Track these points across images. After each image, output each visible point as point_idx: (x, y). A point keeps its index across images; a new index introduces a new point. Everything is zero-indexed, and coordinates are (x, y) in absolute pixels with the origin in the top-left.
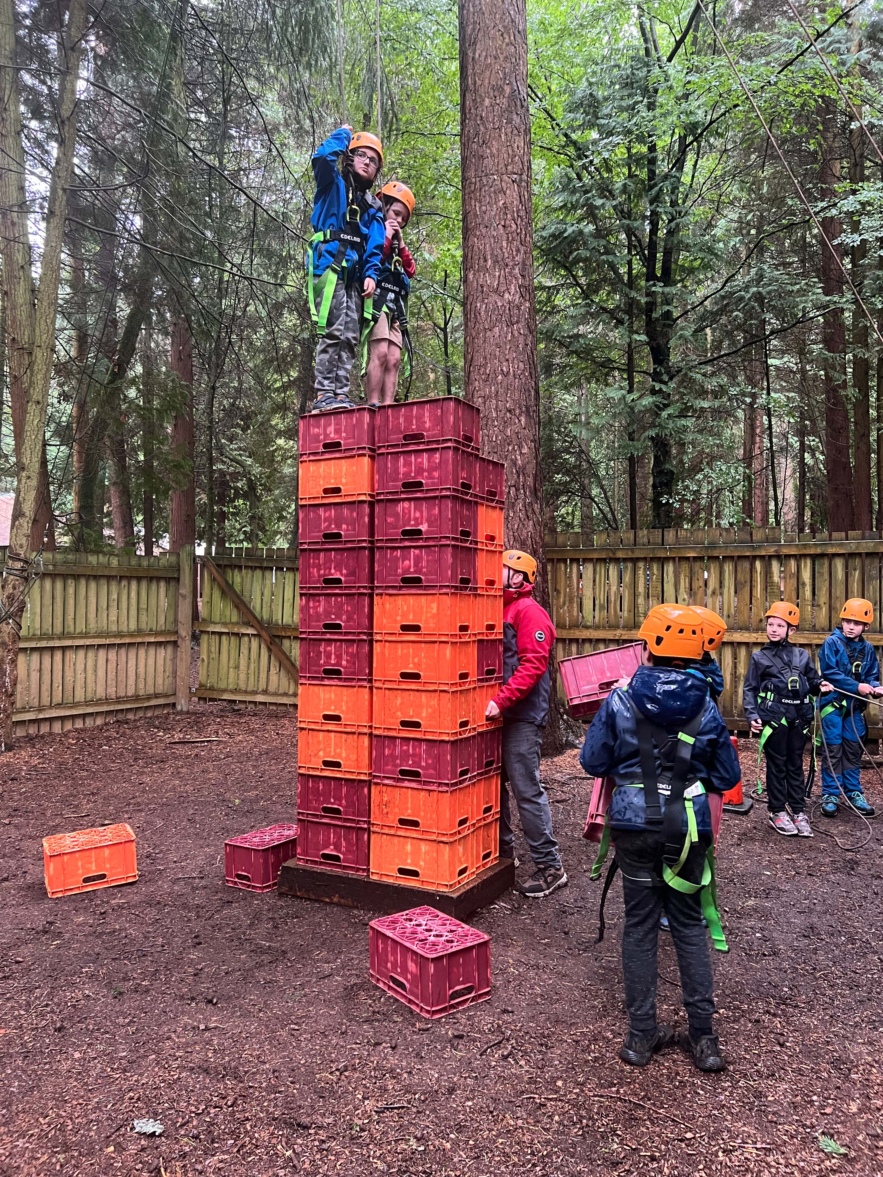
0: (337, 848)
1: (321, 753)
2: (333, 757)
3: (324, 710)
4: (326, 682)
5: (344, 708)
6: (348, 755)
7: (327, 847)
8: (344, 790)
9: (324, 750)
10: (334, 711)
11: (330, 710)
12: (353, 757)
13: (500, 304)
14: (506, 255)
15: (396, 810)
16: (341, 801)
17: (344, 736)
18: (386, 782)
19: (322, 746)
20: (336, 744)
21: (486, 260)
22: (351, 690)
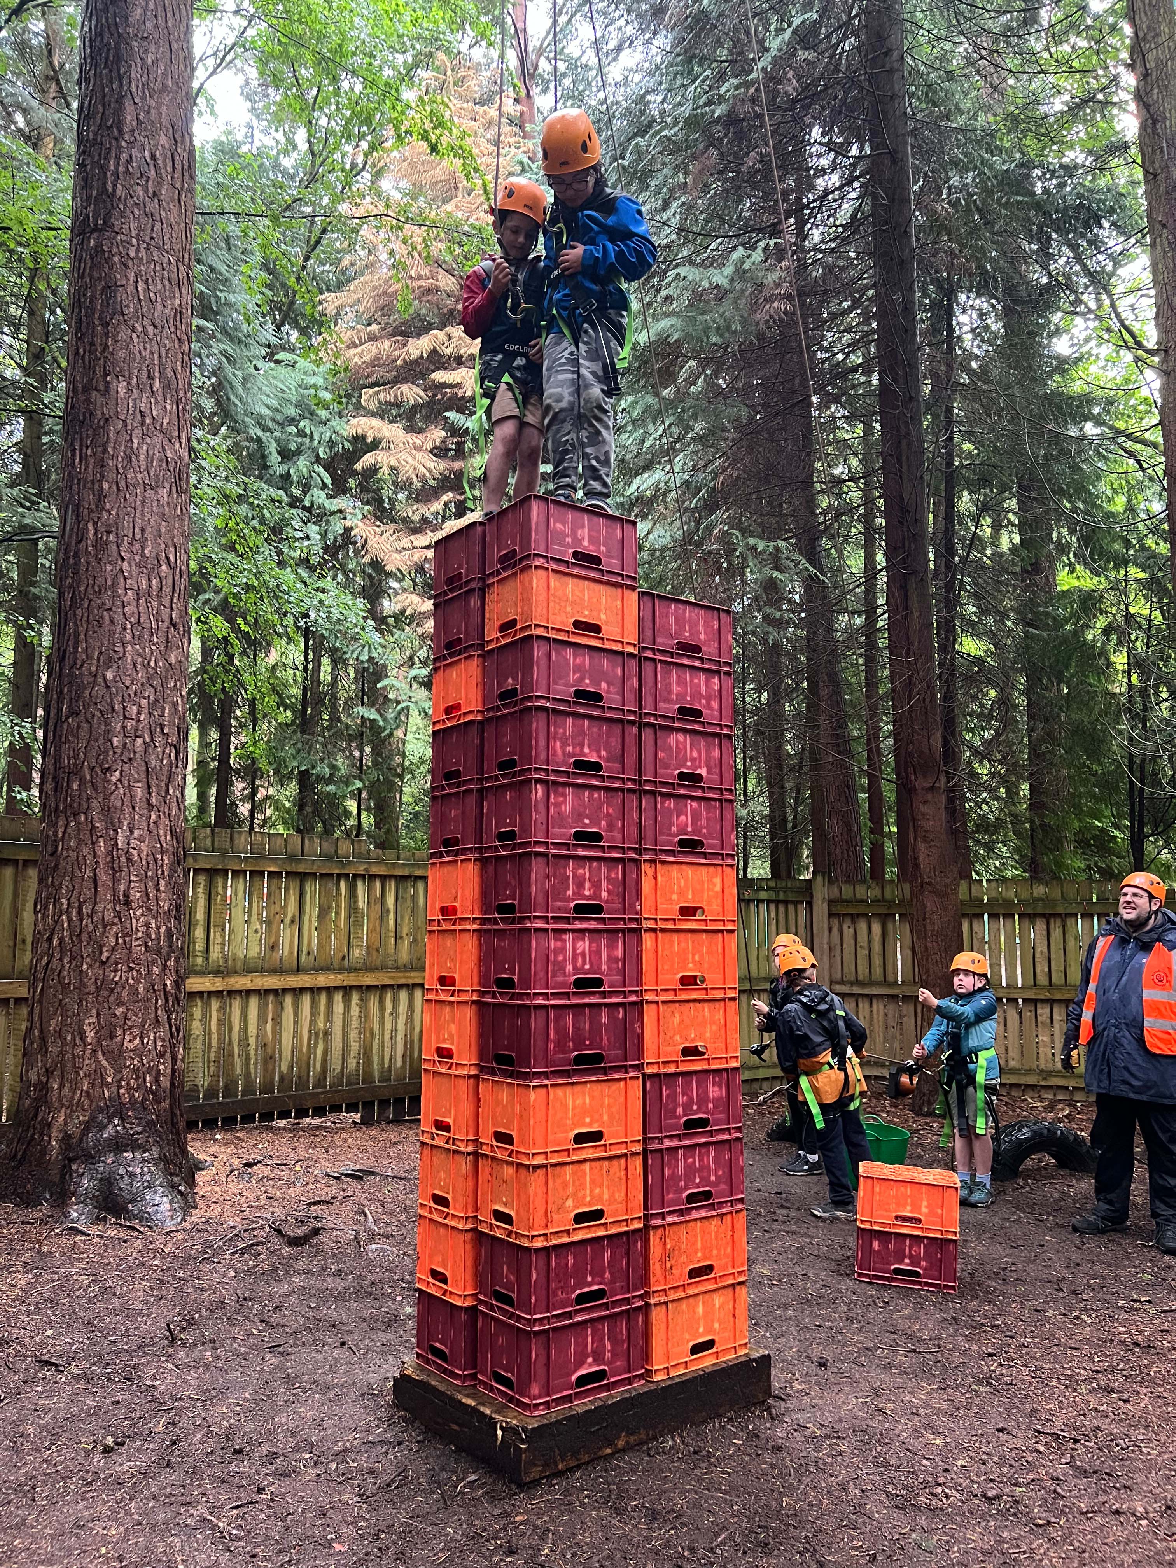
0: (598, 1358)
1: (570, 1203)
2: (590, 1204)
3: (575, 1126)
4: (576, 1079)
5: (605, 1118)
6: (612, 1195)
7: (580, 1363)
8: (608, 1254)
9: (574, 1195)
10: (590, 1125)
11: (584, 1125)
12: (620, 1196)
15: (683, 1259)
16: (602, 1275)
17: (606, 1164)
18: (670, 1219)
19: (570, 1190)
20: (593, 1181)
22: (615, 1086)
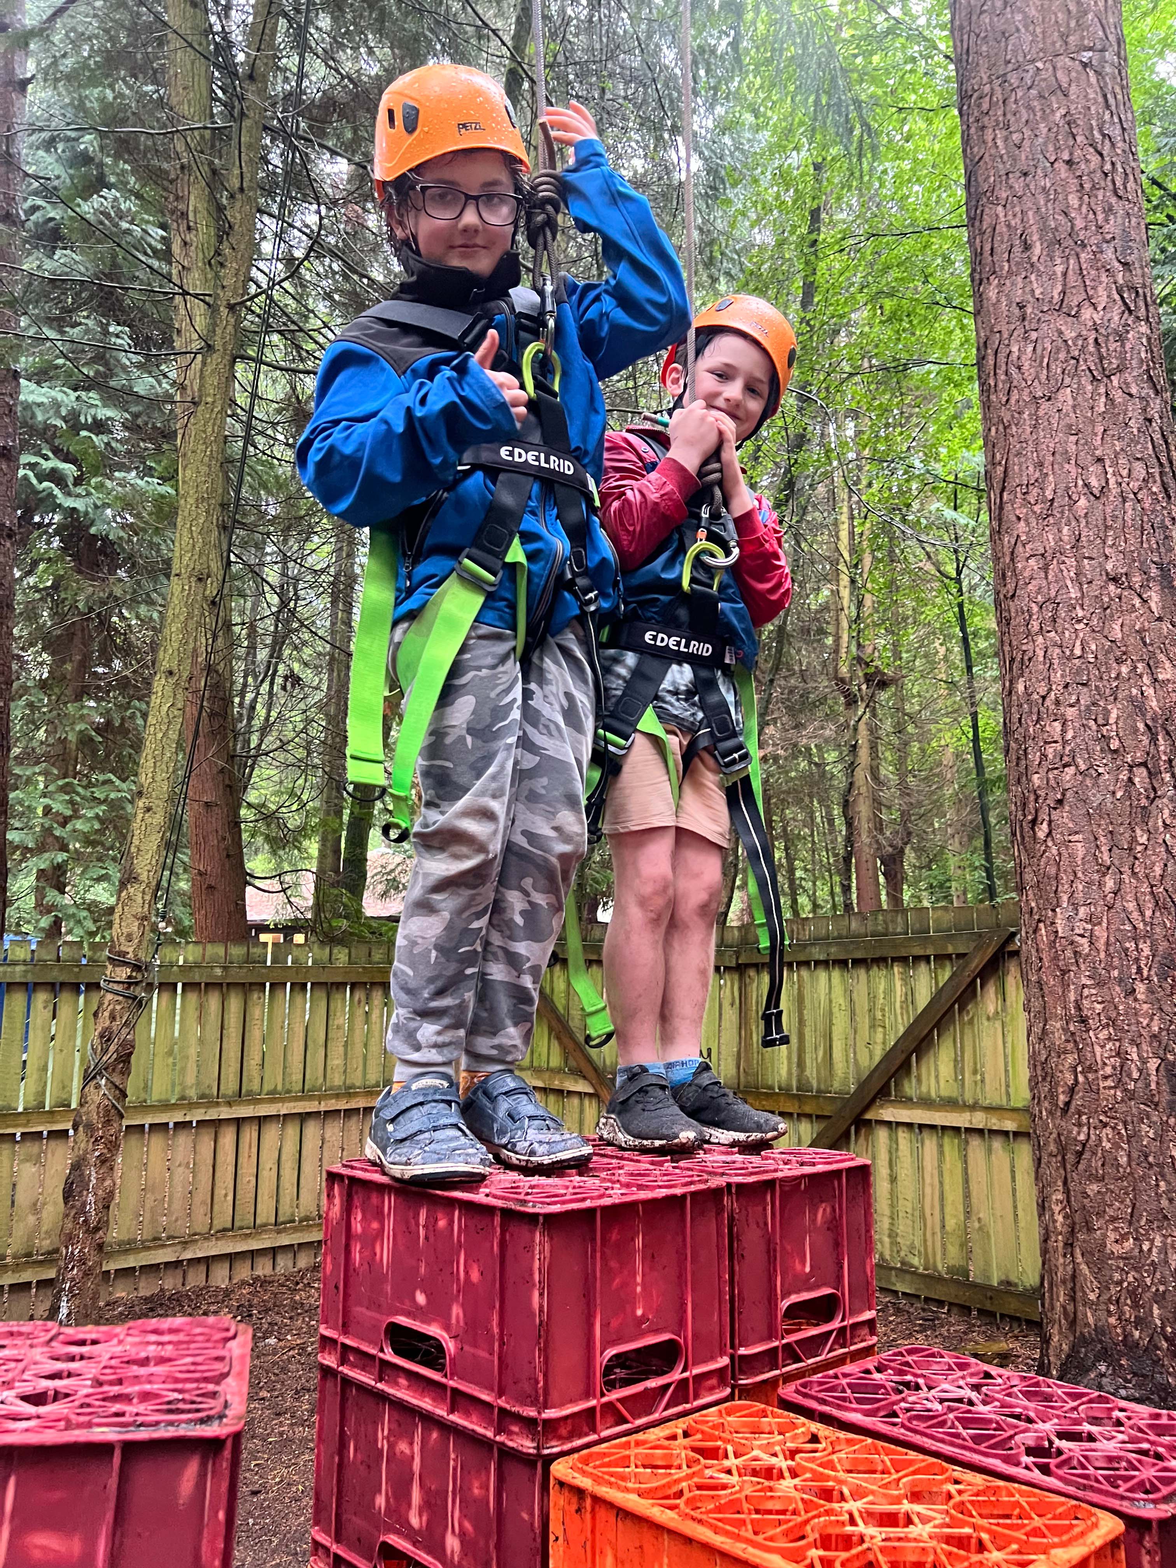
13: (1069, 334)
14: (1079, 223)
21: (1027, 247)
